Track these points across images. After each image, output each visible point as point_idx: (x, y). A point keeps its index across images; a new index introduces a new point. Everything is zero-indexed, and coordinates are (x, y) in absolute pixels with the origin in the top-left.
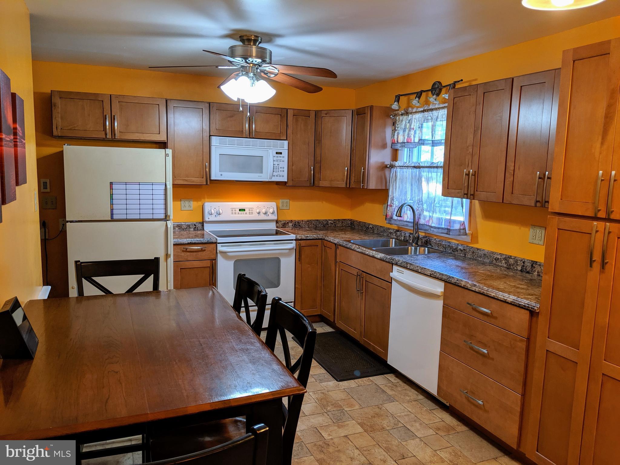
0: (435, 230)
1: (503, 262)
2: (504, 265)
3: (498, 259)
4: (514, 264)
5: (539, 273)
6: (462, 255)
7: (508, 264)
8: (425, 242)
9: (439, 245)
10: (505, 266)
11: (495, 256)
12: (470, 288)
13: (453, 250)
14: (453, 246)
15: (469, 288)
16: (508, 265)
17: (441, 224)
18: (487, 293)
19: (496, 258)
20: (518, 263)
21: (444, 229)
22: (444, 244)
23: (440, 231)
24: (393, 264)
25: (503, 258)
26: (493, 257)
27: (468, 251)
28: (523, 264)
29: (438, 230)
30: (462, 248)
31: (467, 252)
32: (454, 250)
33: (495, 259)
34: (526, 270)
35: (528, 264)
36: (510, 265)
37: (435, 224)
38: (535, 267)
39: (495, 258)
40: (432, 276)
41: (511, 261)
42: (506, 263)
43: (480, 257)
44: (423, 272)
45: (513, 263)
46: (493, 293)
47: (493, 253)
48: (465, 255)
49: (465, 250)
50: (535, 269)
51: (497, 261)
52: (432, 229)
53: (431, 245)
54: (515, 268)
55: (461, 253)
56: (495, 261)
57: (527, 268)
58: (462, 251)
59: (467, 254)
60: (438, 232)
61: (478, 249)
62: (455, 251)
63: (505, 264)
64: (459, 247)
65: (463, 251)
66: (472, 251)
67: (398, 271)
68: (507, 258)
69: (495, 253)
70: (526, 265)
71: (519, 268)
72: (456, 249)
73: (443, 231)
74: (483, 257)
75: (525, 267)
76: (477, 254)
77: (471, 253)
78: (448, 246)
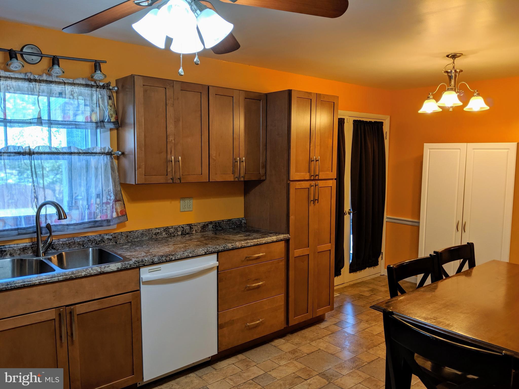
0: (76, 227)
1: (164, 233)
2: (165, 236)
3: (158, 233)
4: (174, 232)
5: (196, 231)
7: (169, 233)
9: (72, 244)
11: (155, 232)
12: (246, 246)
14: (96, 238)
16: (168, 234)
17: (83, 219)
19: (156, 233)
20: (178, 230)
21: (88, 223)
22: (80, 242)
24: (141, 267)
25: (162, 231)
26: (152, 233)
27: (119, 237)
28: (182, 229)
29: (80, 226)
30: (110, 237)
31: (119, 239)
32: (98, 242)
33: (155, 234)
34: (186, 232)
35: (188, 228)
36: (171, 234)
37: (76, 220)
38: (193, 228)
39: (154, 233)
41: (172, 230)
42: (166, 234)
43: (137, 238)
47: (148, 230)
48: (116, 242)
49: (116, 238)
50: (193, 229)
51: (157, 235)
52: (72, 227)
53: (54, 249)
54: (176, 235)
55: (109, 243)
56: (154, 236)
57: (186, 231)
58: (111, 239)
59: (118, 240)
60: (81, 228)
61: (130, 232)
62: (100, 243)
63: (165, 235)
64: (106, 237)
65: (113, 239)
66: (126, 236)
67: (150, 271)
68: (166, 229)
69: (151, 229)
70: (185, 229)
71: (180, 233)
72: (102, 240)
73: (87, 226)
74: (141, 237)
75: (185, 231)
76: (132, 236)
77: (124, 238)
78: (88, 241)
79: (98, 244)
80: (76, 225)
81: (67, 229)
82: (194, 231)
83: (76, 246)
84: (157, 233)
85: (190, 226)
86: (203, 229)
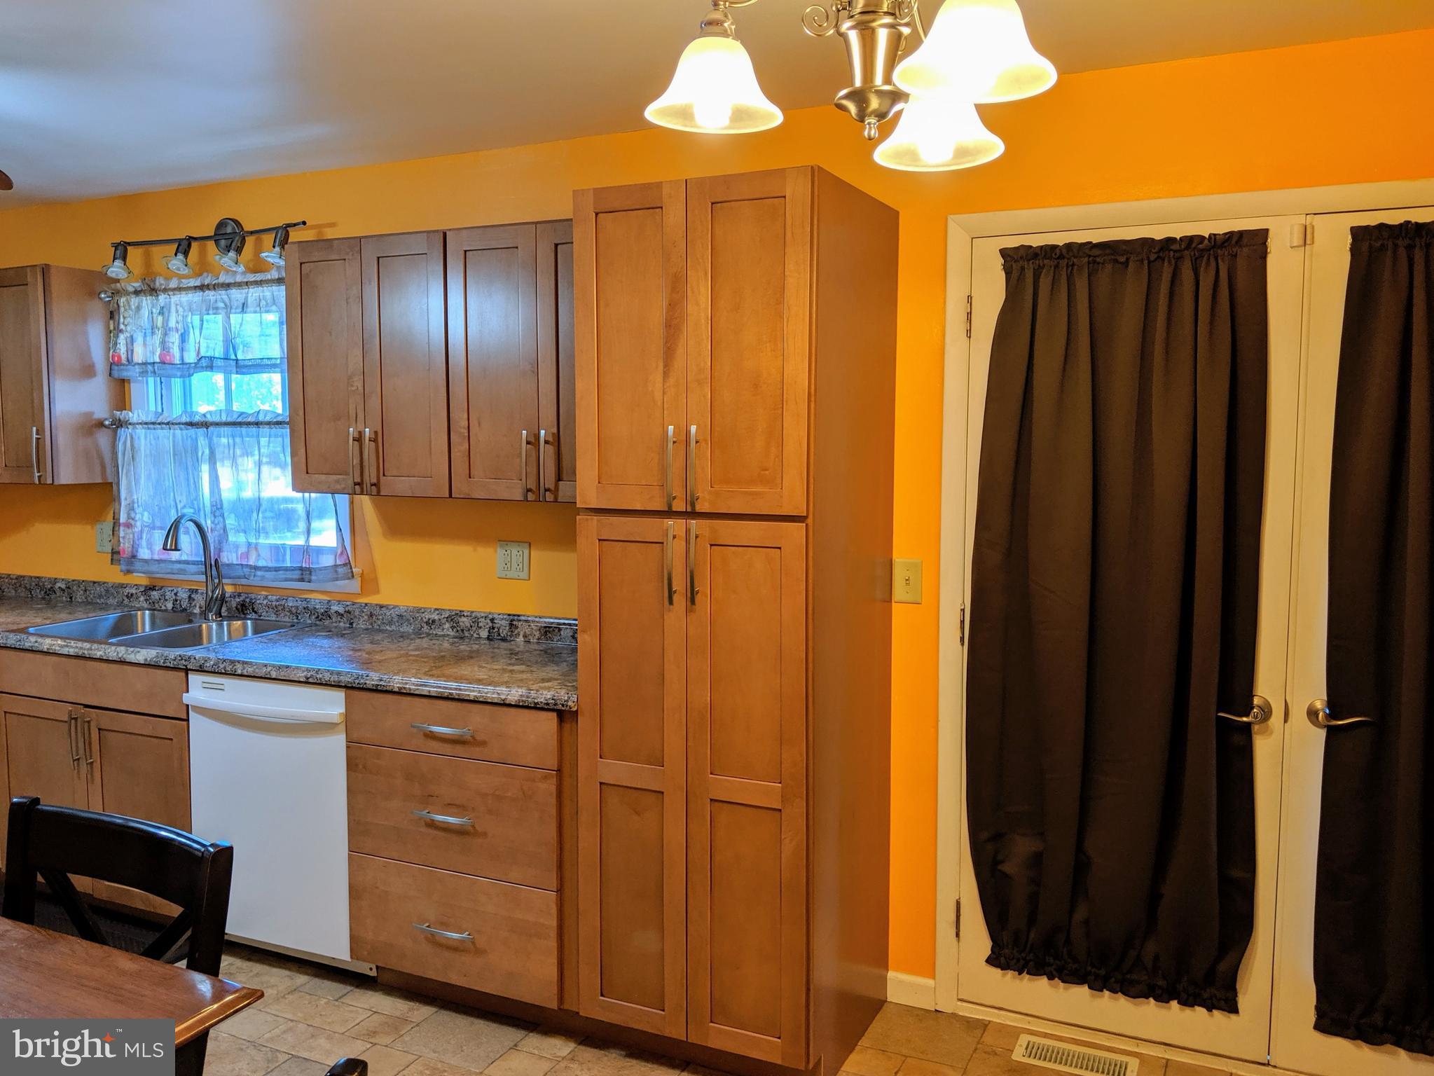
0: (268, 575)
1: (447, 625)
2: (449, 633)
3: (434, 621)
4: (471, 627)
5: (526, 637)
6: (342, 624)
7: (458, 629)
8: (239, 607)
9: (280, 608)
10: (452, 633)
11: (427, 616)
12: (415, 691)
13: (318, 617)
14: (317, 607)
15: (412, 692)
16: (458, 631)
17: (281, 558)
18: (459, 695)
19: (429, 619)
20: (480, 624)
21: (293, 570)
22: (292, 607)
23: (281, 574)
24: (187, 671)
25: (444, 618)
26: (422, 618)
27: (357, 613)
28: (490, 624)
29: (274, 573)
30: (341, 610)
31: (355, 617)
32: (321, 617)
33: (427, 623)
34: (499, 635)
35: (503, 624)
36: (462, 630)
37: (266, 560)
38: (517, 627)
39: (425, 620)
40: (310, 680)
41: (465, 622)
42: (453, 628)
43: (391, 623)
44: (284, 676)
45: (469, 625)
46: (474, 691)
47: (419, 610)
48: (351, 624)
49: (350, 613)
50: (519, 630)
51: (432, 627)
52: (259, 573)
53: (256, 613)
54: (475, 635)
55: (340, 622)
56: (426, 627)
57: (501, 631)
58: (342, 615)
59: (355, 620)
60: (277, 579)
61: (381, 607)
62: (324, 617)
63: (451, 630)
64: (335, 608)
65: (345, 615)
66: (369, 613)
67: (205, 685)
68: (454, 617)
69: (424, 608)
70: (499, 625)
71: (484, 634)
72: (326, 612)
73: (289, 575)
74: (398, 622)
75: (496, 630)
76: (381, 617)
77: (366, 617)
78: (305, 608)
79: (321, 620)
80: (267, 571)
81: (255, 576)
82: (521, 636)
83: (286, 615)
84: (430, 621)
85: (513, 620)
86: (546, 635)
